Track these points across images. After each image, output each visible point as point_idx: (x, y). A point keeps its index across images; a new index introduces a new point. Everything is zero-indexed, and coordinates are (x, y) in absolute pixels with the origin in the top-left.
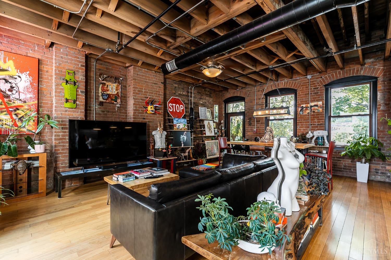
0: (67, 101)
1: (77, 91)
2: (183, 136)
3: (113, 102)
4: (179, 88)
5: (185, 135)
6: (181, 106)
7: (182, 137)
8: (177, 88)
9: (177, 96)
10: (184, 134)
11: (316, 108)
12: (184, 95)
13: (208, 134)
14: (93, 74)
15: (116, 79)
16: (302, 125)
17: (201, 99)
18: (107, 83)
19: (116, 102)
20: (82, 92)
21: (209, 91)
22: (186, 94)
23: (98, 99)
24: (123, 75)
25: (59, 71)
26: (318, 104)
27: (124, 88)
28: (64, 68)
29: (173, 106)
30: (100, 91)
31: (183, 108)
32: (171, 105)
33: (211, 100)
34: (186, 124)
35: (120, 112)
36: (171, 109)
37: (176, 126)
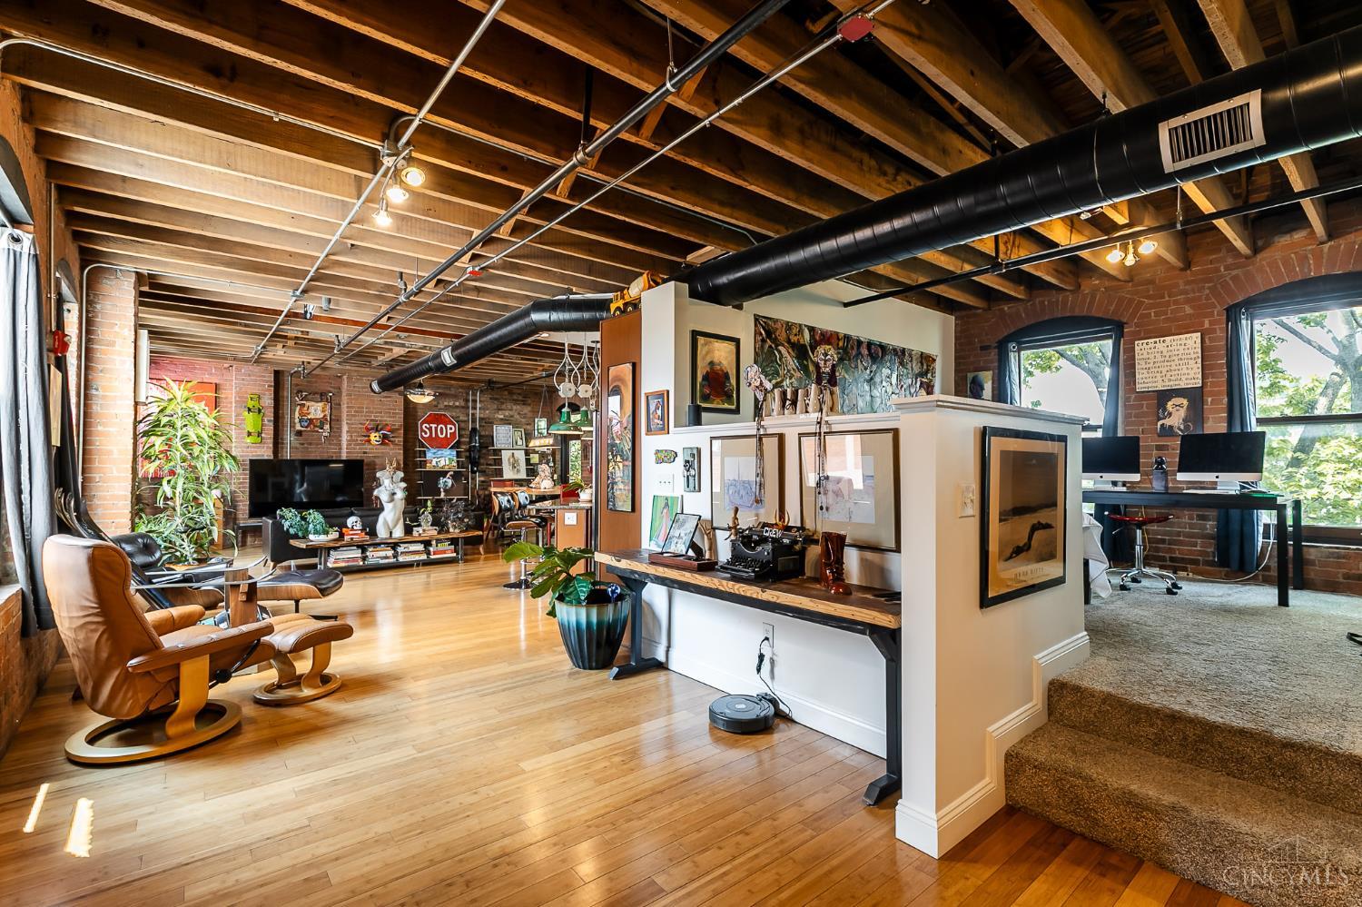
0: (249, 434)
1: (262, 420)
2: (445, 479)
3: (317, 429)
5: (449, 478)
6: (449, 426)
7: (441, 481)
9: (442, 409)
10: (448, 476)
12: (457, 407)
13: (508, 474)
14: (287, 393)
15: (322, 396)
17: (499, 409)
18: (307, 404)
19: (322, 428)
20: (269, 421)
21: (519, 394)
22: (463, 404)
23: (294, 427)
24: (334, 388)
25: (239, 397)
27: (335, 406)
28: (246, 393)
29: (430, 429)
30: (297, 415)
31: (453, 431)
33: (527, 410)
34: (455, 458)
35: (330, 444)
36: (426, 433)
37: (431, 463)
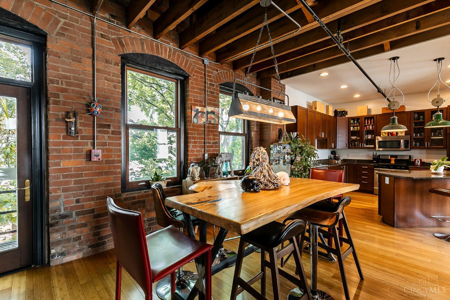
11: (213, 116)
16: (195, 142)
26: (215, 111)
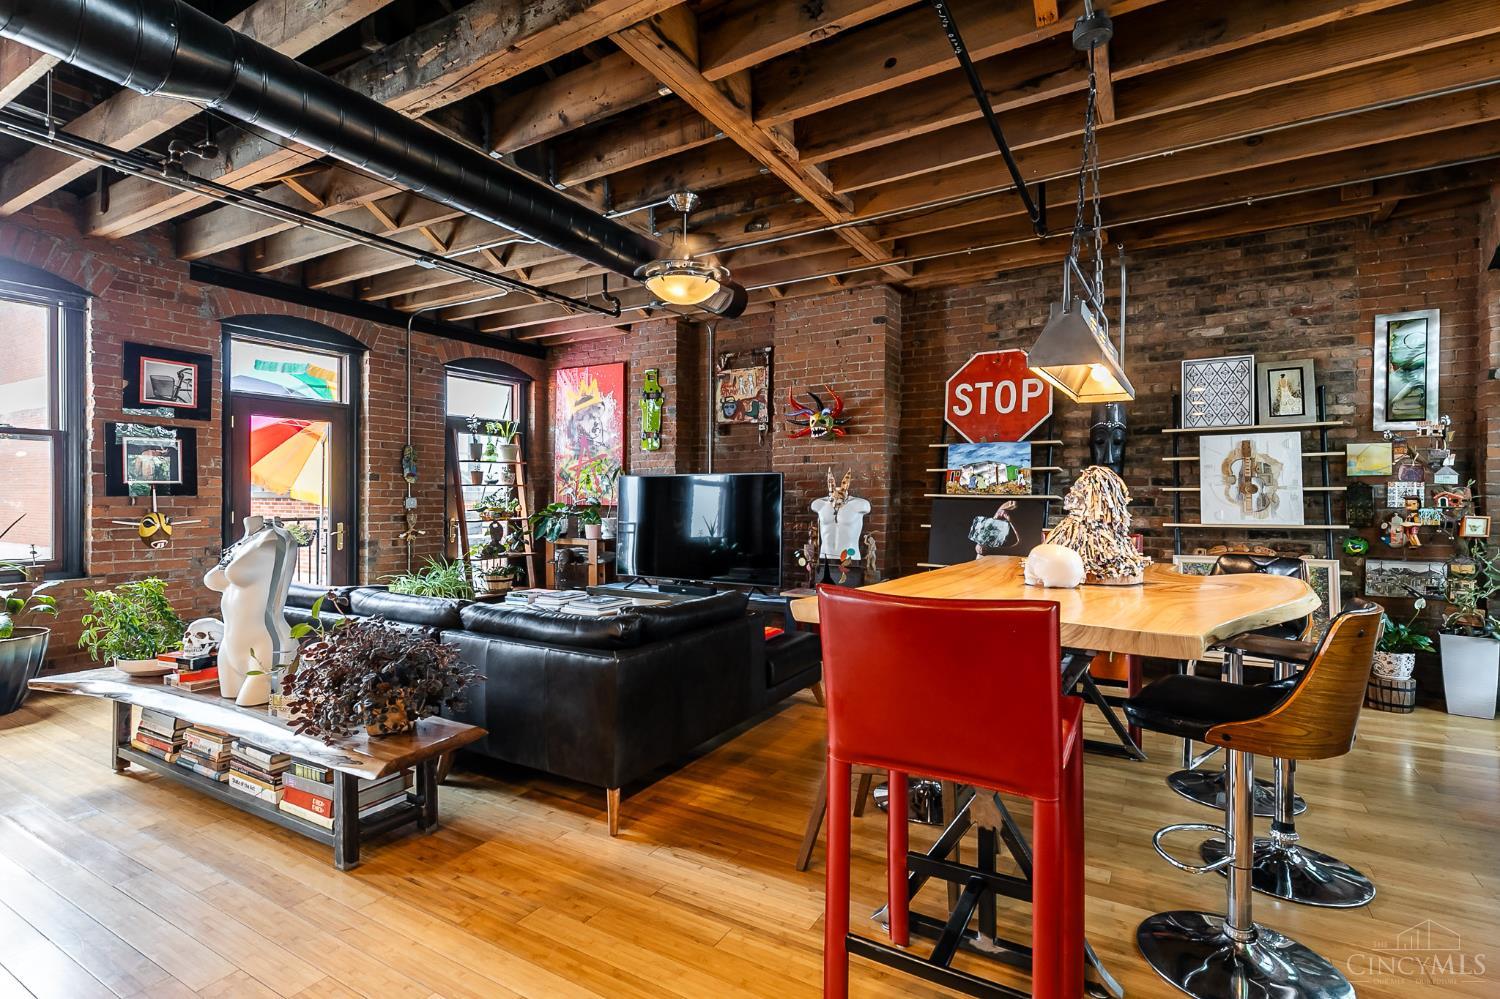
1: (663, 411)
2: (990, 521)
4: (1022, 303)
5: (1001, 518)
6: (1026, 382)
7: (979, 526)
8: (1006, 308)
9: (1010, 341)
10: (1001, 511)
13: (1220, 513)
14: (708, 360)
15: (756, 355)
17: (1203, 312)
18: (735, 373)
19: (756, 417)
20: (670, 412)
23: (716, 418)
28: (644, 368)
29: (975, 396)
30: (719, 396)
31: (1040, 393)
32: (964, 392)
37: (958, 479)
